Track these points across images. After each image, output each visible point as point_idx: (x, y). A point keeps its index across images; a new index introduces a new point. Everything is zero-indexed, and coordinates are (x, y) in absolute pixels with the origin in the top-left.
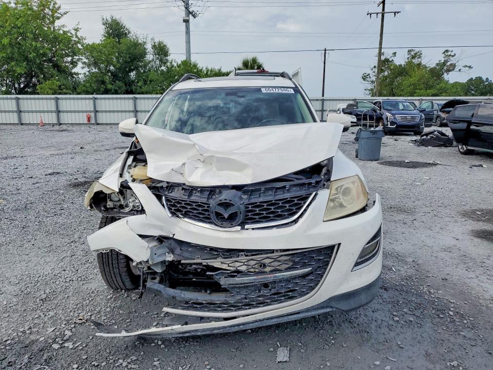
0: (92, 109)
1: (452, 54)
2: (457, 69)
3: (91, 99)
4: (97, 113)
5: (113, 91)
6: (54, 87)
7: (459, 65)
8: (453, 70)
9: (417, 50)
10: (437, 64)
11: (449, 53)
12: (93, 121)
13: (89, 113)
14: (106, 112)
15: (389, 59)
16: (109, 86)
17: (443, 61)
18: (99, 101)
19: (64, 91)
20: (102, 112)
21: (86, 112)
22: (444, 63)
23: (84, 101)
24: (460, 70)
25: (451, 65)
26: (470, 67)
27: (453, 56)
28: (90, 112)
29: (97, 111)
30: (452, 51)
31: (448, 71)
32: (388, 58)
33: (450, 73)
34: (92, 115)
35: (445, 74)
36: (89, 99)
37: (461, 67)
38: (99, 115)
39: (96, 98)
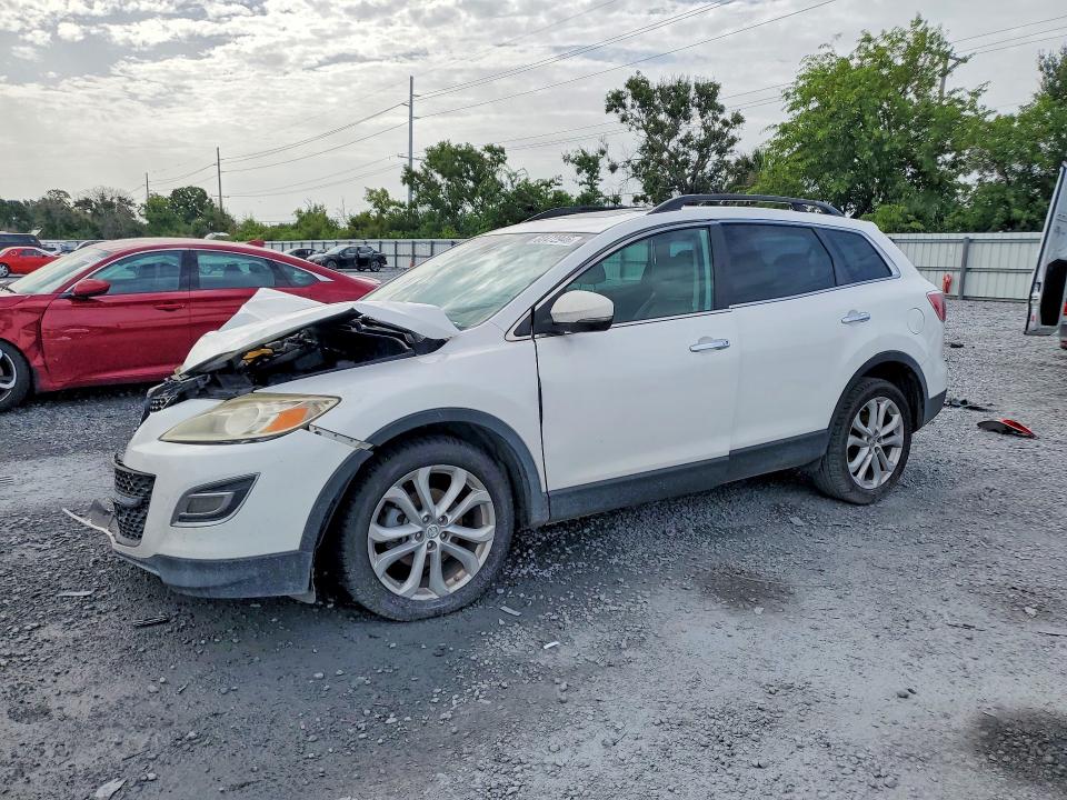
0: (959, 264)
3: (961, 241)
4: (968, 274)
5: (1023, 223)
6: (895, 216)
12: (955, 291)
13: (950, 274)
14: (989, 271)
16: (1016, 213)
18: (978, 246)
19: (913, 225)
20: (981, 270)
21: (945, 269)
23: (944, 246)
28: (954, 270)
29: (969, 269)
34: (957, 276)
36: (957, 241)
38: (972, 278)
39: (971, 241)
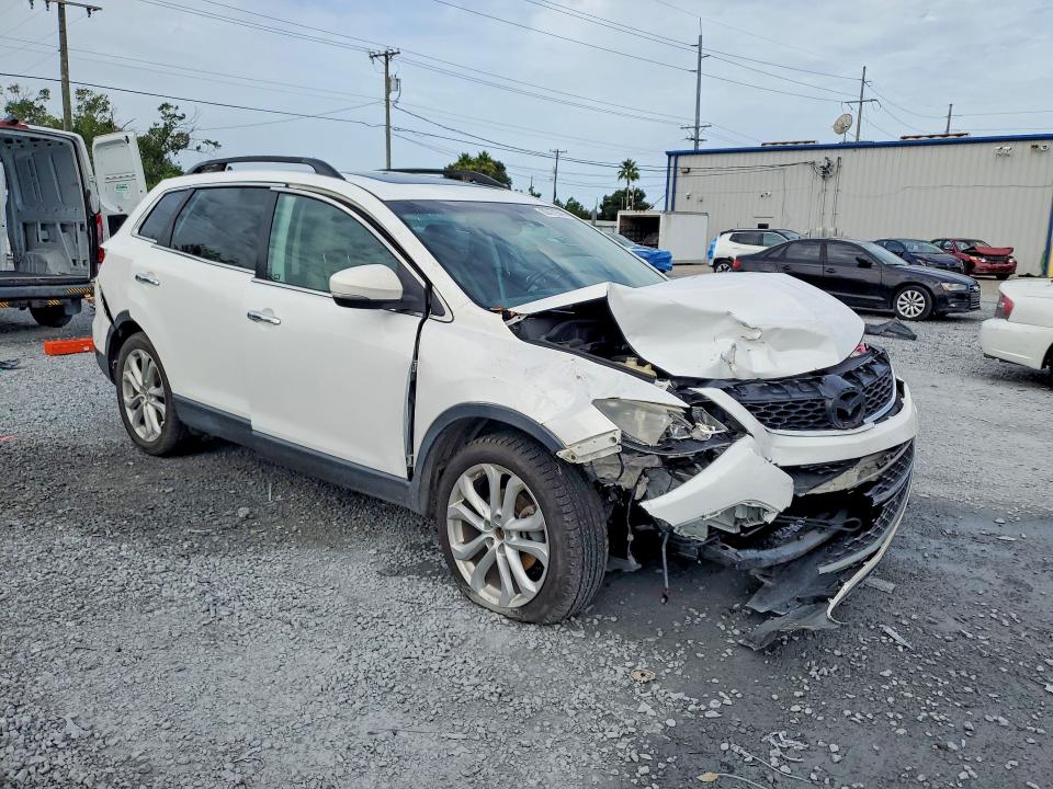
1: (179, 113)
2: (192, 145)
7: (196, 139)
8: (185, 146)
9: (97, 92)
10: (152, 131)
11: (172, 111)
15: (32, 103)
17: (162, 126)
22: (166, 130)
24: (198, 148)
25: (180, 135)
26: (215, 144)
27: (181, 118)
30: (177, 108)
31: (176, 147)
32: (31, 99)
33: (180, 151)
35: (171, 154)
37: (199, 143)
